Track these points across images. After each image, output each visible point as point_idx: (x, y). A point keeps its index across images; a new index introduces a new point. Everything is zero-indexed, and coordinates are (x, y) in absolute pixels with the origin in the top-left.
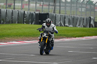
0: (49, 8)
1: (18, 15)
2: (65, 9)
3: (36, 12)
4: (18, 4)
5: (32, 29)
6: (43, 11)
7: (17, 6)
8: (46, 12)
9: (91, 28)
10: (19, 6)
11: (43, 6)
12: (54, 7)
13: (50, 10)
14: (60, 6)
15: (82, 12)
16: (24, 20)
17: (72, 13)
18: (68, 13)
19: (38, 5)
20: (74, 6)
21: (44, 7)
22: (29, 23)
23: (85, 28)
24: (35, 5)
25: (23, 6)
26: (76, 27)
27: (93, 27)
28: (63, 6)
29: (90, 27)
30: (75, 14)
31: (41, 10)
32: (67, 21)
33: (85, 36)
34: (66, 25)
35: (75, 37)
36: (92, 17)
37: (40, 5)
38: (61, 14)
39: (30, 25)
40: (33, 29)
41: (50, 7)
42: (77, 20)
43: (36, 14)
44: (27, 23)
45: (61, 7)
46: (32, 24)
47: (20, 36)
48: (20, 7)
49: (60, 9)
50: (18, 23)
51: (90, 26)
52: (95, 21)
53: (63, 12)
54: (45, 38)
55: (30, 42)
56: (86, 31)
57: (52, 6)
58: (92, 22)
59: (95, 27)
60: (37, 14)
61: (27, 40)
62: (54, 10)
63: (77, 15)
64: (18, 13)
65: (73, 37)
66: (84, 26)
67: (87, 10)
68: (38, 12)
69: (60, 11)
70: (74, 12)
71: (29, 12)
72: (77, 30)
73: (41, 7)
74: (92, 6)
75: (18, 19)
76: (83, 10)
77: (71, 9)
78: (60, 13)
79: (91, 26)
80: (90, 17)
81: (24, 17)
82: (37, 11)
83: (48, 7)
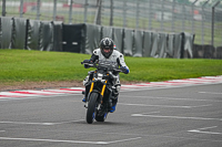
0: (85, 13)
1: (14, 30)
2: (124, 14)
3: (56, 23)
4: (13, 4)
5: (45, 63)
6: (71, 19)
7: (10, 7)
8: (78, 23)
9: (186, 60)
10: (14, 7)
11: (71, 6)
12: (97, 10)
13: (89, 17)
14: (112, 8)
15: (163, 21)
16: (26, 40)
17: (141, 25)
18: (130, 24)
19: (59, 5)
20: (144, 9)
21: (74, 9)
22: (38, 49)
23: (171, 60)
24: (52, 5)
25: (25, 8)
26: (149, 56)
27: (189, 57)
28: (118, 8)
29: (182, 57)
30: (147, 26)
31: (67, 16)
32: (128, 42)
33: (171, 79)
34: (126, 51)
35: (148, 81)
36: (187, 34)
37: (65, 6)
38: (115, 27)
39: (41, 53)
40: (50, 63)
41: (89, 10)
42: (152, 40)
43: (56, 27)
44: (35, 47)
45: (115, 11)
46: (45, 49)
47: (19, 77)
48: (17, 11)
49: (112, 15)
50: (13, 47)
51: (183, 54)
52: (195, 42)
53: (118, 22)
54: (98, 85)
55: (41, 92)
56: (174, 67)
57: (93, 6)
58: (187, 46)
59: (196, 56)
60: (58, 26)
61: (35, 88)
62: (99, 18)
63: (151, 29)
64: (14, 25)
65: (144, 81)
66: (169, 56)
67: (175, 17)
68: (60, 23)
69: (111, 19)
70: (144, 21)
71: (39, 22)
72: (152, 65)
73: (68, 9)
74: (188, 8)
75: (13, 37)
76: (166, 18)
77: (138, 15)
78: (111, 24)
79: (186, 55)
80: (183, 34)
81: (27, 34)
82: (57, 18)
83: (83, 10)
